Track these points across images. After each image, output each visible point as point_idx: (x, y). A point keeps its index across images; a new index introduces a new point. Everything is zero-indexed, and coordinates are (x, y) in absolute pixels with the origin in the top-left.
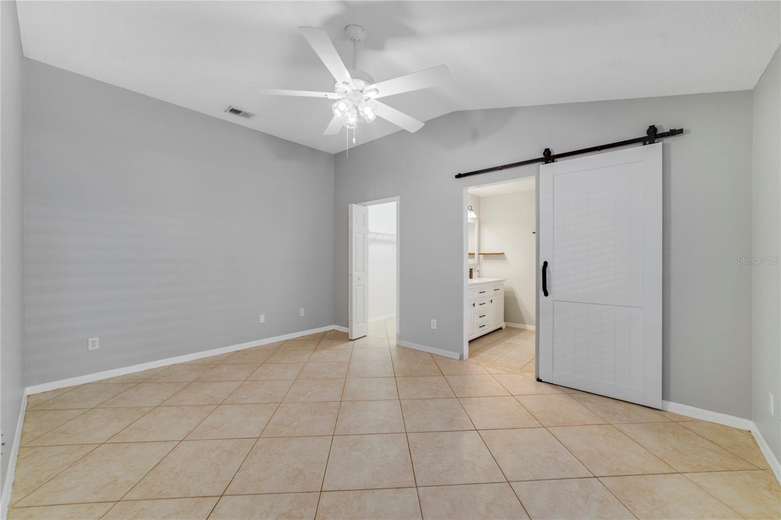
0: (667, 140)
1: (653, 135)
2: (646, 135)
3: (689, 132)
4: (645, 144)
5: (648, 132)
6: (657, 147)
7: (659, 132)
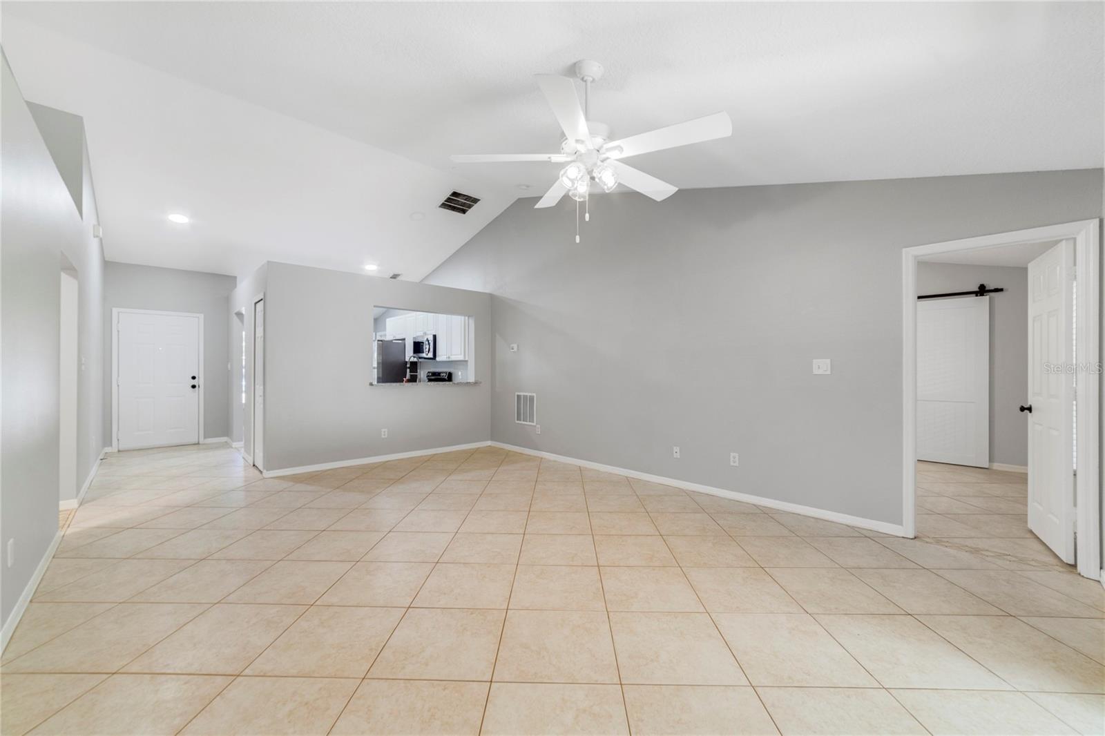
0: (992, 294)
1: (982, 291)
2: (978, 290)
3: (1007, 290)
4: (977, 296)
5: (979, 288)
6: (986, 298)
7: (987, 289)
